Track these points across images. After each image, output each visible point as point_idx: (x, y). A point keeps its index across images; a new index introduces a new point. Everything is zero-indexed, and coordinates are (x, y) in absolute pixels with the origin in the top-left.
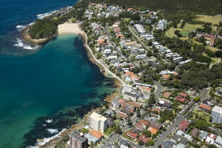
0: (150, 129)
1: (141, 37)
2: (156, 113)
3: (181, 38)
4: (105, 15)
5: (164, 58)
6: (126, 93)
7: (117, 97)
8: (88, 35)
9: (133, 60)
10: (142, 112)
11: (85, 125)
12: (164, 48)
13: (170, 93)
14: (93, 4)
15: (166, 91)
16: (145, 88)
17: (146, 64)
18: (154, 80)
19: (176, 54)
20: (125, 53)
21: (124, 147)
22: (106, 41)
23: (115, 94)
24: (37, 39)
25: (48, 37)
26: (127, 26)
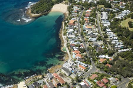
1: (102, 22)
12: (113, 35)
16: (82, 67)
17: (93, 46)
19: (121, 42)
20: (83, 34)
22: (75, 22)
24: (35, 14)
25: (42, 13)
26: (98, 12)
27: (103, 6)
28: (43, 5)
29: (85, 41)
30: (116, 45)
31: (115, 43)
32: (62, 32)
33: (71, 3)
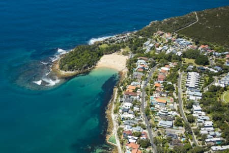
1: (186, 92)
4: (166, 50)
14: (161, 32)
17: (165, 137)
19: (218, 132)
20: (150, 112)
22: (137, 89)
24: (66, 71)
25: (80, 70)
26: (181, 71)
27: (192, 61)
28: (83, 55)
29: (152, 126)
30: (209, 136)
31: (206, 132)
32: (112, 107)
33: (134, 53)
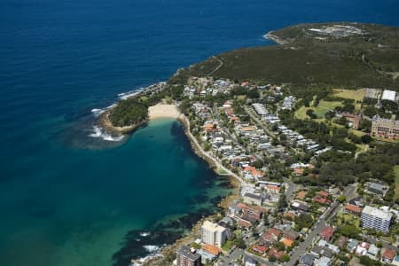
0: (283, 240)
1: (262, 119)
2: (289, 219)
3: (317, 120)
4: (211, 92)
5: (294, 147)
6: (247, 195)
7: (235, 201)
8: (190, 120)
9: (254, 150)
10: (270, 219)
11: (195, 239)
12: (294, 133)
13: (306, 193)
14: (194, 78)
15: (300, 191)
16: (272, 188)
17: (272, 155)
18: (284, 175)
19: (311, 141)
20: (242, 141)
21: (251, 265)
22: (215, 126)
23: (231, 197)
25: (137, 123)
26: (243, 105)
28: (132, 108)
31: (303, 143)
